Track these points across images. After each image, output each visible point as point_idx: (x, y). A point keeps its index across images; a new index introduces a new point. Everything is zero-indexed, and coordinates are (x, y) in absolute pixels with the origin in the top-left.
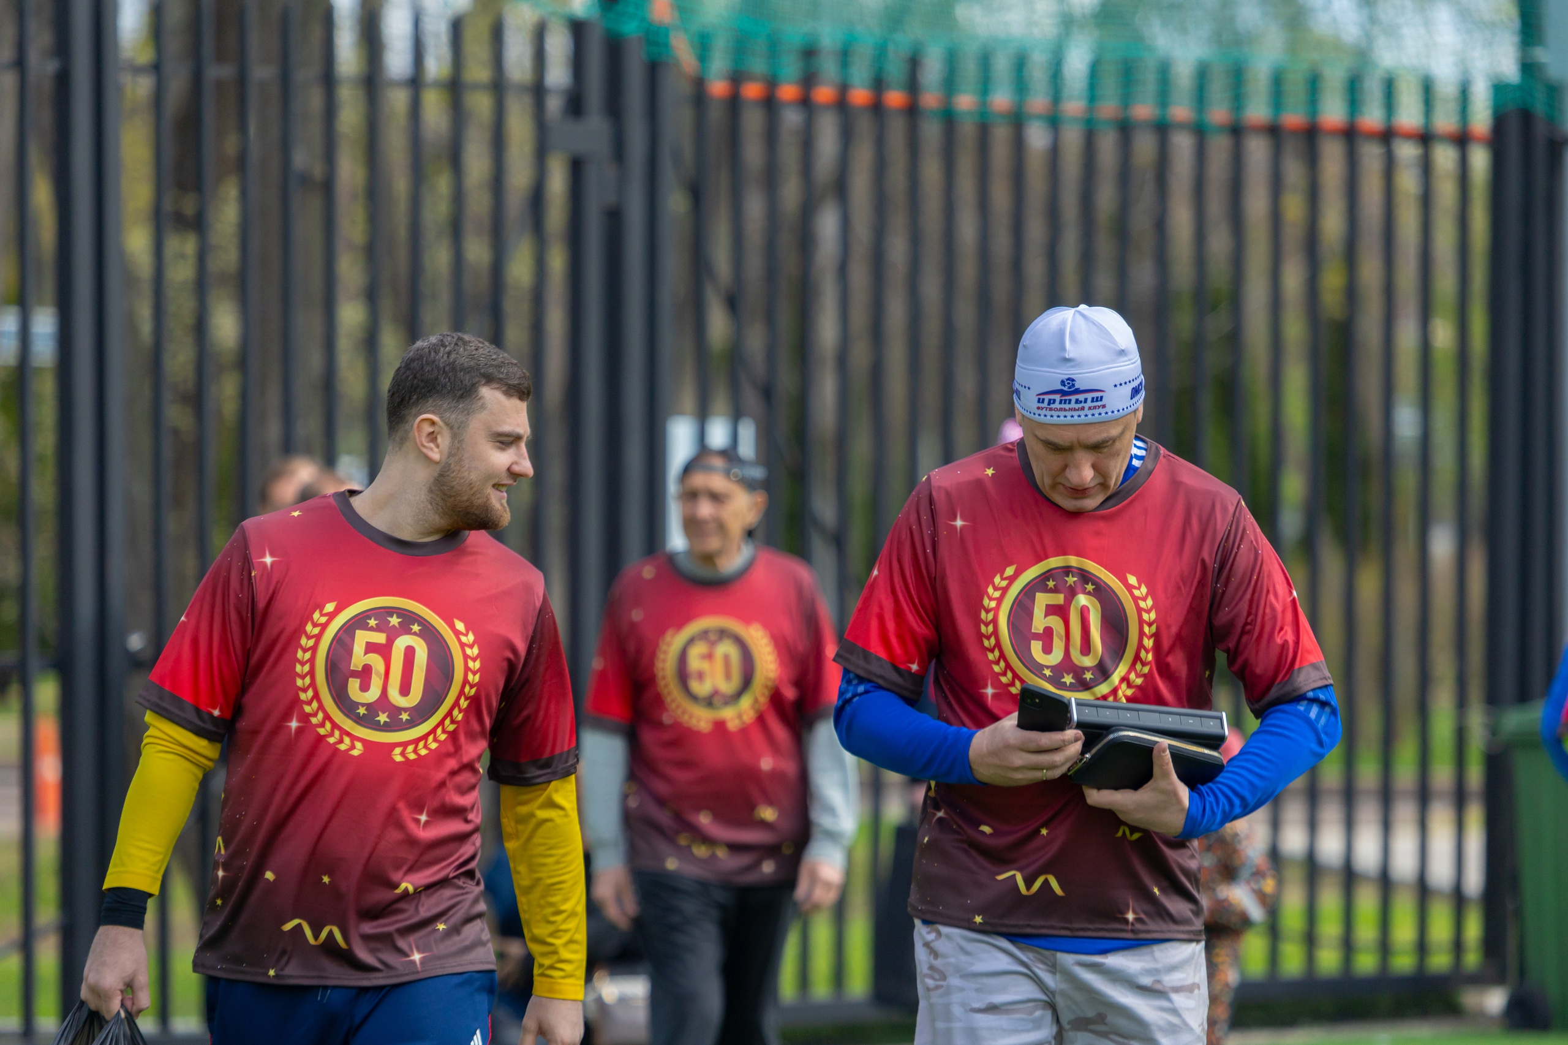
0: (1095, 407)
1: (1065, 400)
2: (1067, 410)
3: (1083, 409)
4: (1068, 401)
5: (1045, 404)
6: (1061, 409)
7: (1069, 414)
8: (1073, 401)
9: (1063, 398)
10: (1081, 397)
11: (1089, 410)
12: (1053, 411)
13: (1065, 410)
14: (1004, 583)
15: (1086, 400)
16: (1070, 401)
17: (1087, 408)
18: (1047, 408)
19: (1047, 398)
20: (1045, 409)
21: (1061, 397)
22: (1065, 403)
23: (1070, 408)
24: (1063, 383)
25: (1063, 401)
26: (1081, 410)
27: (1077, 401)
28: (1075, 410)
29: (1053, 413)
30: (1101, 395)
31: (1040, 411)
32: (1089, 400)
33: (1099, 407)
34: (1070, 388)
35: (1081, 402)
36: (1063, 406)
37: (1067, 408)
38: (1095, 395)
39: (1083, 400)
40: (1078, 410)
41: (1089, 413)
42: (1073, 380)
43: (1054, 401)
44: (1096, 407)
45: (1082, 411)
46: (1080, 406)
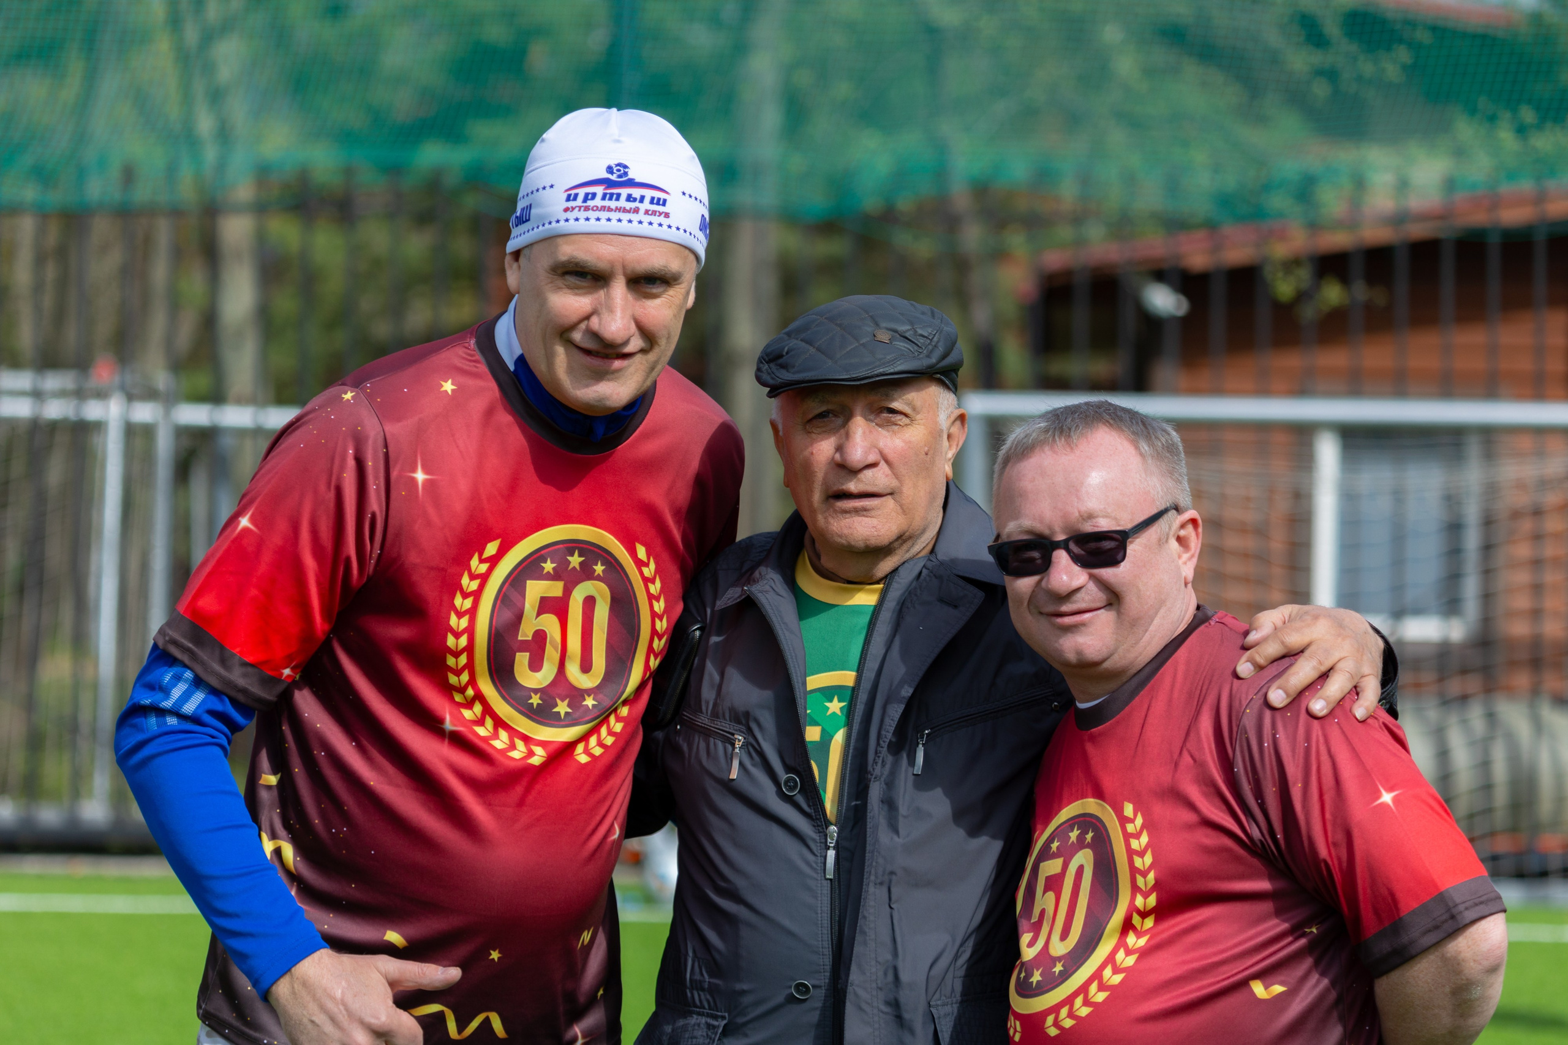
0: (654, 213)
1: (612, 195)
2: (612, 210)
3: (636, 211)
4: (615, 196)
5: (579, 202)
6: (603, 208)
7: (614, 216)
8: (623, 197)
9: (608, 191)
10: (636, 193)
11: (645, 214)
12: (591, 211)
13: (610, 209)
14: (483, 568)
15: (642, 199)
16: (619, 196)
17: (642, 211)
18: (580, 207)
19: (582, 192)
20: (577, 209)
21: (605, 189)
22: (610, 199)
23: (617, 208)
24: (610, 169)
25: (608, 196)
26: (633, 213)
27: (630, 198)
28: (625, 211)
29: (590, 214)
30: (665, 198)
31: (569, 215)
32: (647, 200)
33: (660, 214)
34: (620, 176)
35: (635, 200)
36: (607, 203)
37: (613, 207)
38: (657, 194)
39: (638, 198)
40: (629, 211)
41: (647, 219)
42: (626, 167)
43: (594, 195)
44: (656, 212)
45: (635, 214)
46: (633, 205)
